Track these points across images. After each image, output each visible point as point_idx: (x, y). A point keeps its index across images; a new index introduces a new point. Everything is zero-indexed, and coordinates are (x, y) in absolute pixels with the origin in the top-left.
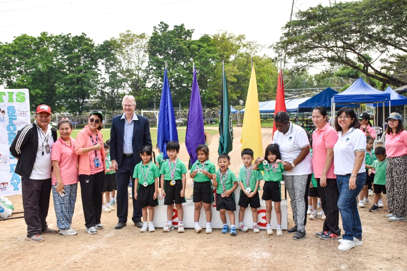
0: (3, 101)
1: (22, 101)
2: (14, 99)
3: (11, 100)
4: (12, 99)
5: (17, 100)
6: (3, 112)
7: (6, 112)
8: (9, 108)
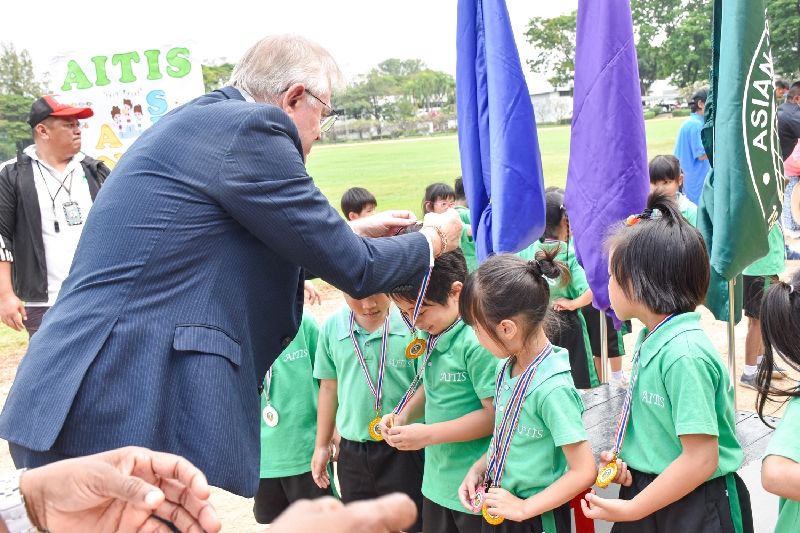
0: (134, 79)
1: (182, 73)
2: (163, 70)
3: (154, 73)
4: (158, 70)
5: (171, 73)
6: (138, 109)
7: (144, 109)
8: (151, 96)
